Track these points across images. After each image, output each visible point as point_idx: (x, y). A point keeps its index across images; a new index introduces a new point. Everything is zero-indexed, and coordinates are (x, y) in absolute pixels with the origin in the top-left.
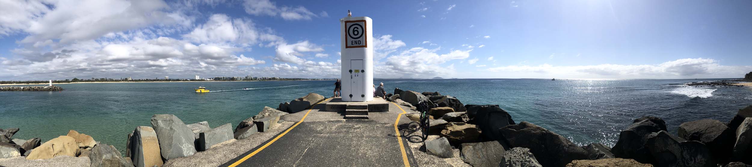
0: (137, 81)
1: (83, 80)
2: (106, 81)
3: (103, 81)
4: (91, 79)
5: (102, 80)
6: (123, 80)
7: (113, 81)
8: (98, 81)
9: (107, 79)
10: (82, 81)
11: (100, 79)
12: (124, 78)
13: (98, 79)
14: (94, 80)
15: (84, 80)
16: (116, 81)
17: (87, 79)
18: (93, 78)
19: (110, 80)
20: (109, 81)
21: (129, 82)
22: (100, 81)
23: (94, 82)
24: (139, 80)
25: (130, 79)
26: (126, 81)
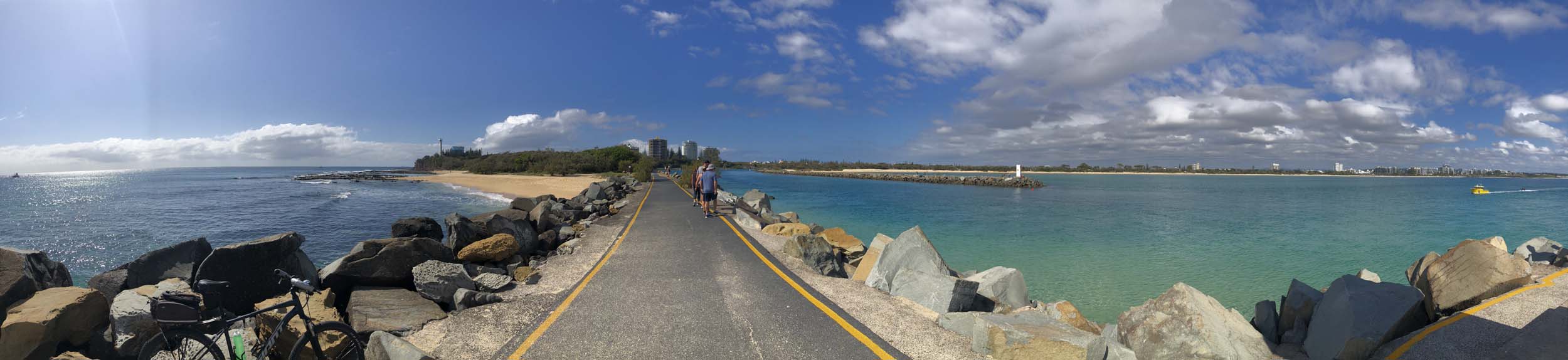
0: (1212, 173)
1: (1098, 167)
2: (1148, 170)
3: (1140, 171)
4: (1116, 167)
5: (1139, 168)
6: (1183, 171)
7: (1162, 171)
8: (1129, 171)
9: (1149, 166)
10: (1096, 169)
11: (1135, 166)
12: (1185, 165)
13: (1130, 167)
14: (1123, 168)
15: (1100, 168)
16: (1167, 171)
17: (1106, 167)
18: (1120, 165)
19: (1155, 169)
20: (1153, 171)
21: (1196, 174)
22: (1133, 171)
23: (1122, 171)
24: (1217, 171)
25: (1198, 168)
26: (1189, 172)
